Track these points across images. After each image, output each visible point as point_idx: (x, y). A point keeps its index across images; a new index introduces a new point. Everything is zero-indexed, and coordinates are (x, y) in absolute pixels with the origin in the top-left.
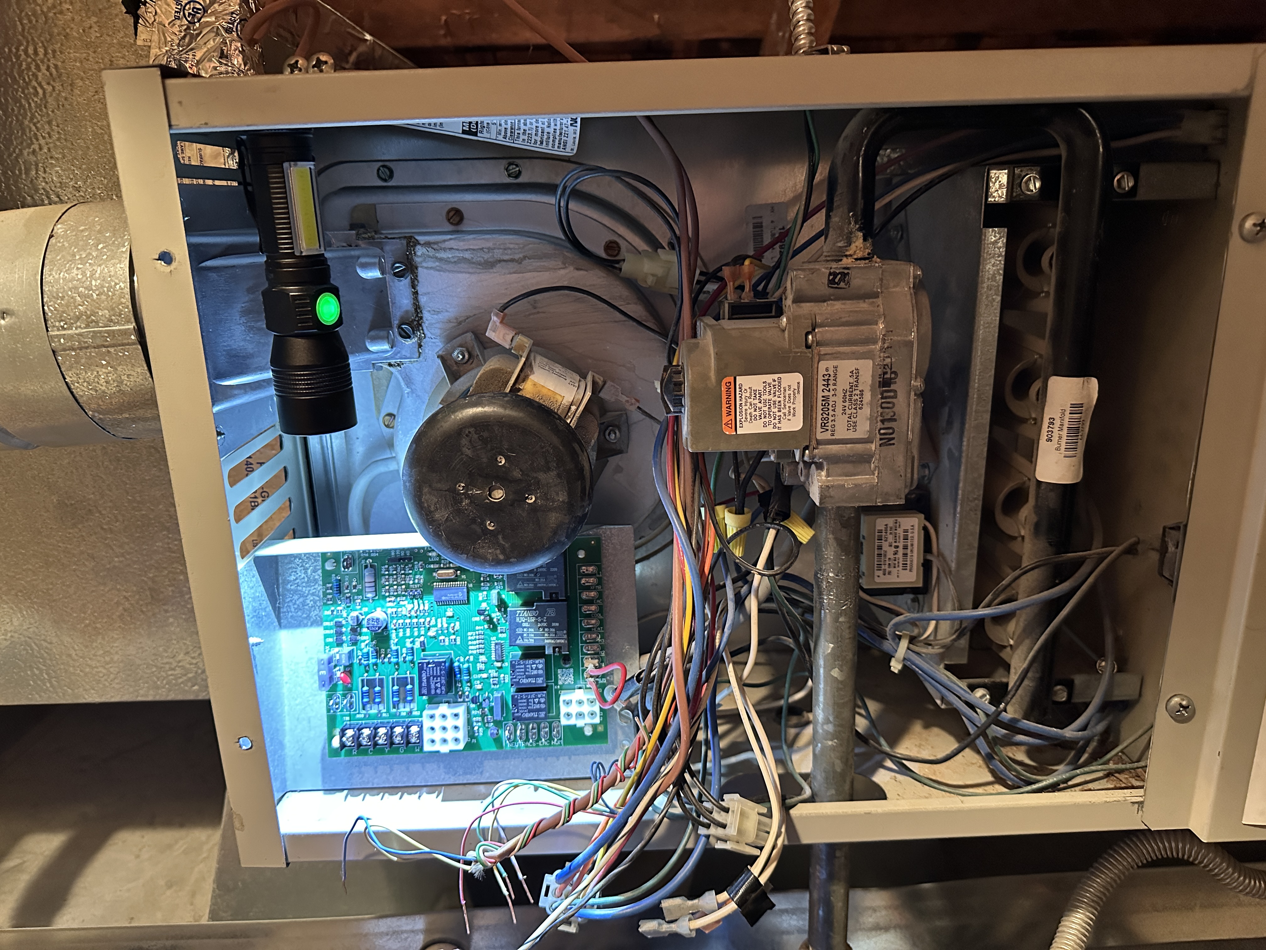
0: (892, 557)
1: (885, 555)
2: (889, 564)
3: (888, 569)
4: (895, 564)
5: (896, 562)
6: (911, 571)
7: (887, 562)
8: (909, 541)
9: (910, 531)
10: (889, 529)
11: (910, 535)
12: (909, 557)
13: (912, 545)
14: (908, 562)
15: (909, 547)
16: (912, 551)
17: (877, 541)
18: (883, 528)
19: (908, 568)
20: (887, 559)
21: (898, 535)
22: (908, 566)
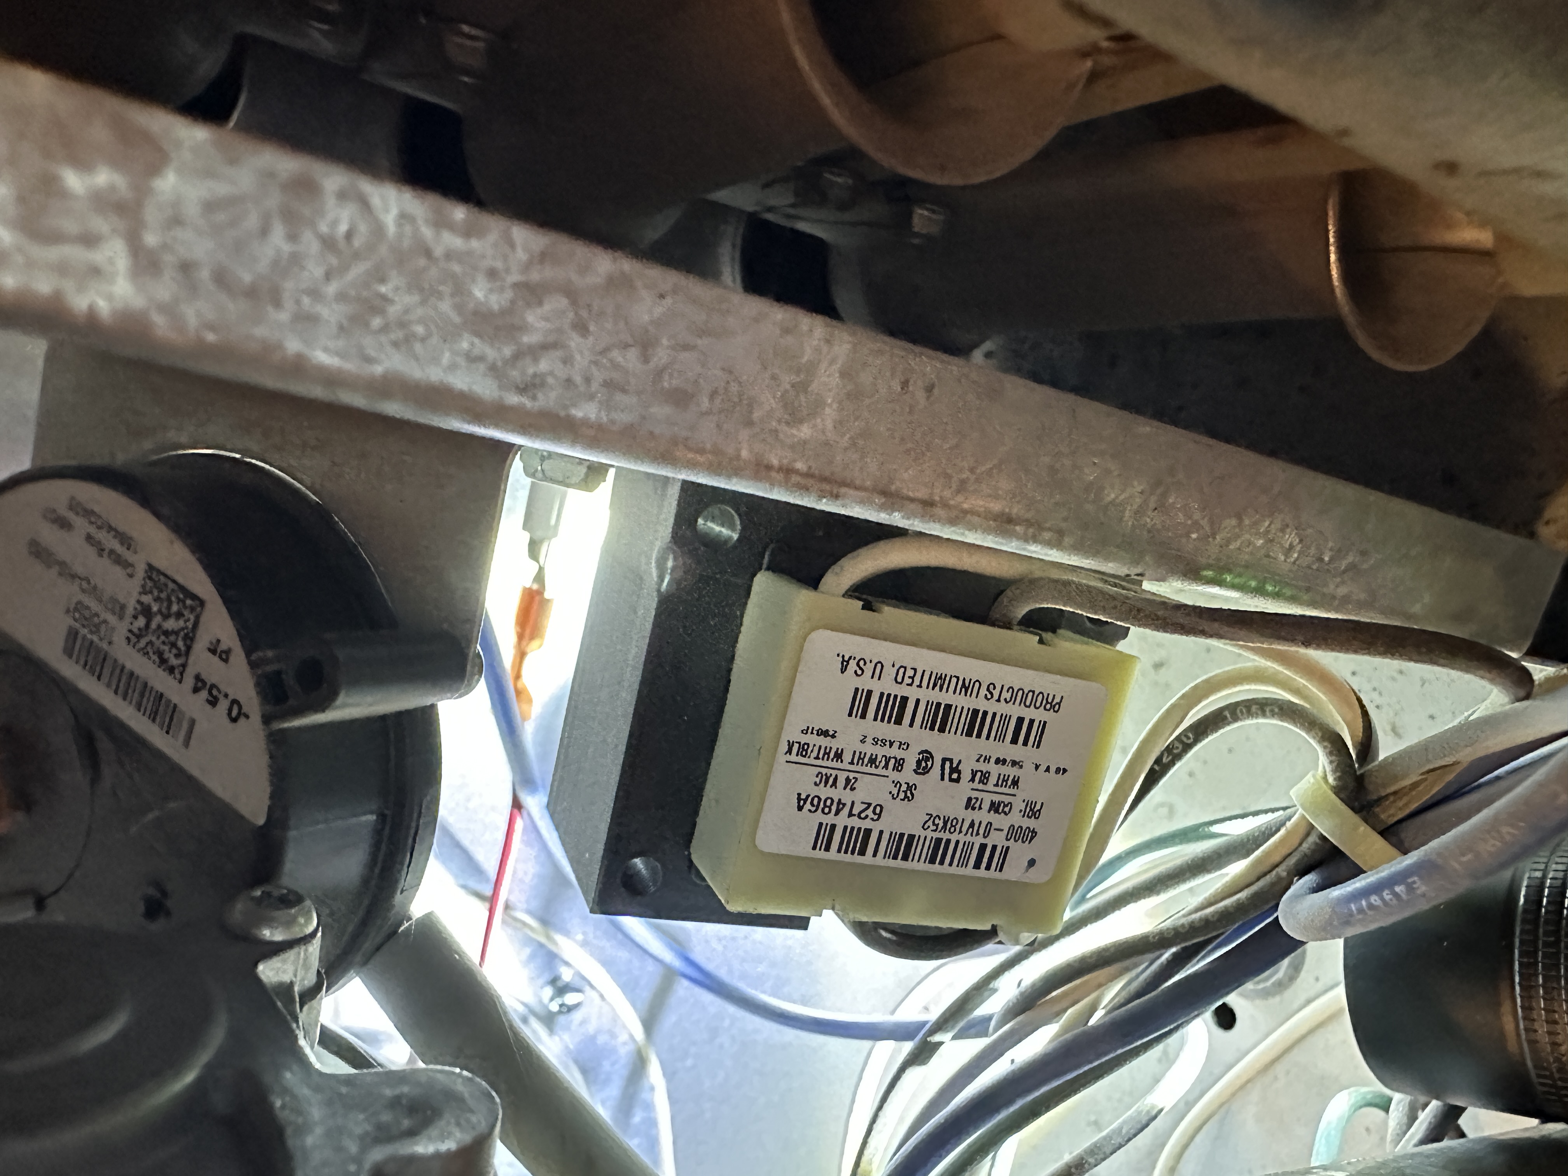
0: (965, 790)
1: (948, 824)
2: (995, 807)
3: (1016, 818)
4: (1003, 781)
5: (995, 770)
6: (1054, 706)
7: (983, 816)
8: (913, 693)
9: (866, 682)
10: (824, 792)
11: (887, 685)
12: (991, 707)
13: (939, 681)
14: (1015, 711)
15: (945, 698)
16: (965, 688)
17: (868, 859)
18: (811, 821)
19: (1039, 715)
20: (969, 815)
21: (869, 749)
22: (1029, 714)
